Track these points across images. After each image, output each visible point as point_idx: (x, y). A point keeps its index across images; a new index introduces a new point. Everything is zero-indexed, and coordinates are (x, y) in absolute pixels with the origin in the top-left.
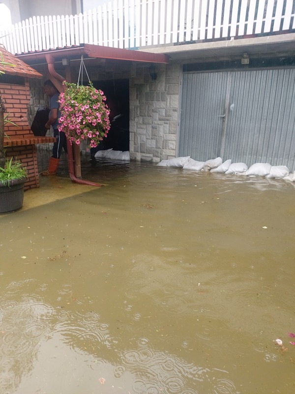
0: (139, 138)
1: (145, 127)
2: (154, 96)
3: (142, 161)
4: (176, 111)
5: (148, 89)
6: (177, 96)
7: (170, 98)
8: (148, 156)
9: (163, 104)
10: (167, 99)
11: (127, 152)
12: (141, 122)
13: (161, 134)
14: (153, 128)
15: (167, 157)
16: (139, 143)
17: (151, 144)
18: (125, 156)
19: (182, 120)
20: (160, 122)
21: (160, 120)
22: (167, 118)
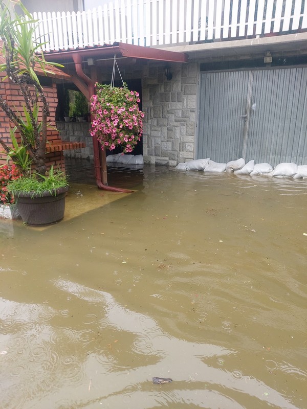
0: (153, 141)
1: (159, 129)
2: (169, 97)
3: (157, 165)
4: (193, 112)
5: (163, 89)
6: (195, 97)
7: (187, 99)
8: (164, 160)
9: (179, 105)
10: (183, 100)
11: (141, 155)
12: (155, 123)
13: (178, 136)
14: (168, 129)
15: (185, 160)
16: (153, 145)
17: (167, 146)
18: (139, 161)
19: (200, 121)
20: (176, 124)
21: (176, 121)
22: (184, 119)
